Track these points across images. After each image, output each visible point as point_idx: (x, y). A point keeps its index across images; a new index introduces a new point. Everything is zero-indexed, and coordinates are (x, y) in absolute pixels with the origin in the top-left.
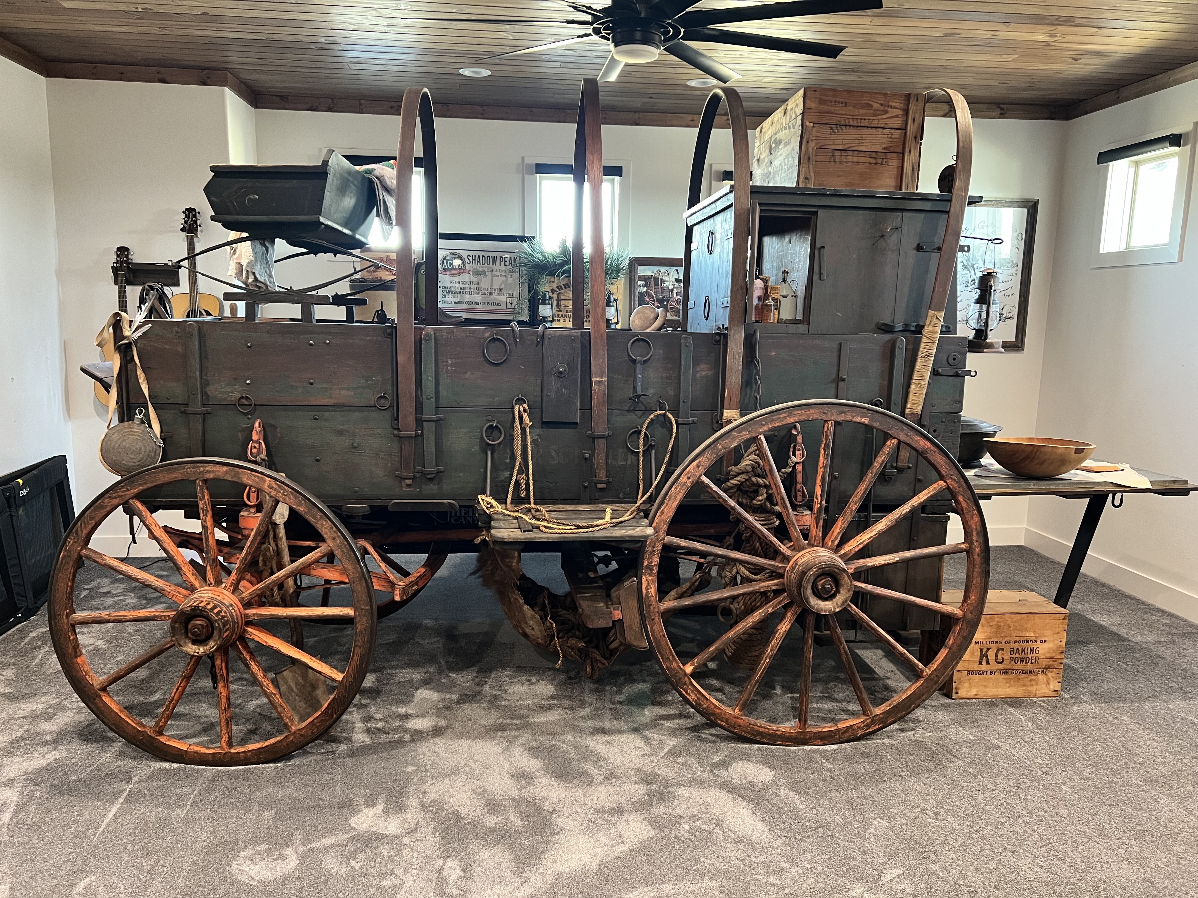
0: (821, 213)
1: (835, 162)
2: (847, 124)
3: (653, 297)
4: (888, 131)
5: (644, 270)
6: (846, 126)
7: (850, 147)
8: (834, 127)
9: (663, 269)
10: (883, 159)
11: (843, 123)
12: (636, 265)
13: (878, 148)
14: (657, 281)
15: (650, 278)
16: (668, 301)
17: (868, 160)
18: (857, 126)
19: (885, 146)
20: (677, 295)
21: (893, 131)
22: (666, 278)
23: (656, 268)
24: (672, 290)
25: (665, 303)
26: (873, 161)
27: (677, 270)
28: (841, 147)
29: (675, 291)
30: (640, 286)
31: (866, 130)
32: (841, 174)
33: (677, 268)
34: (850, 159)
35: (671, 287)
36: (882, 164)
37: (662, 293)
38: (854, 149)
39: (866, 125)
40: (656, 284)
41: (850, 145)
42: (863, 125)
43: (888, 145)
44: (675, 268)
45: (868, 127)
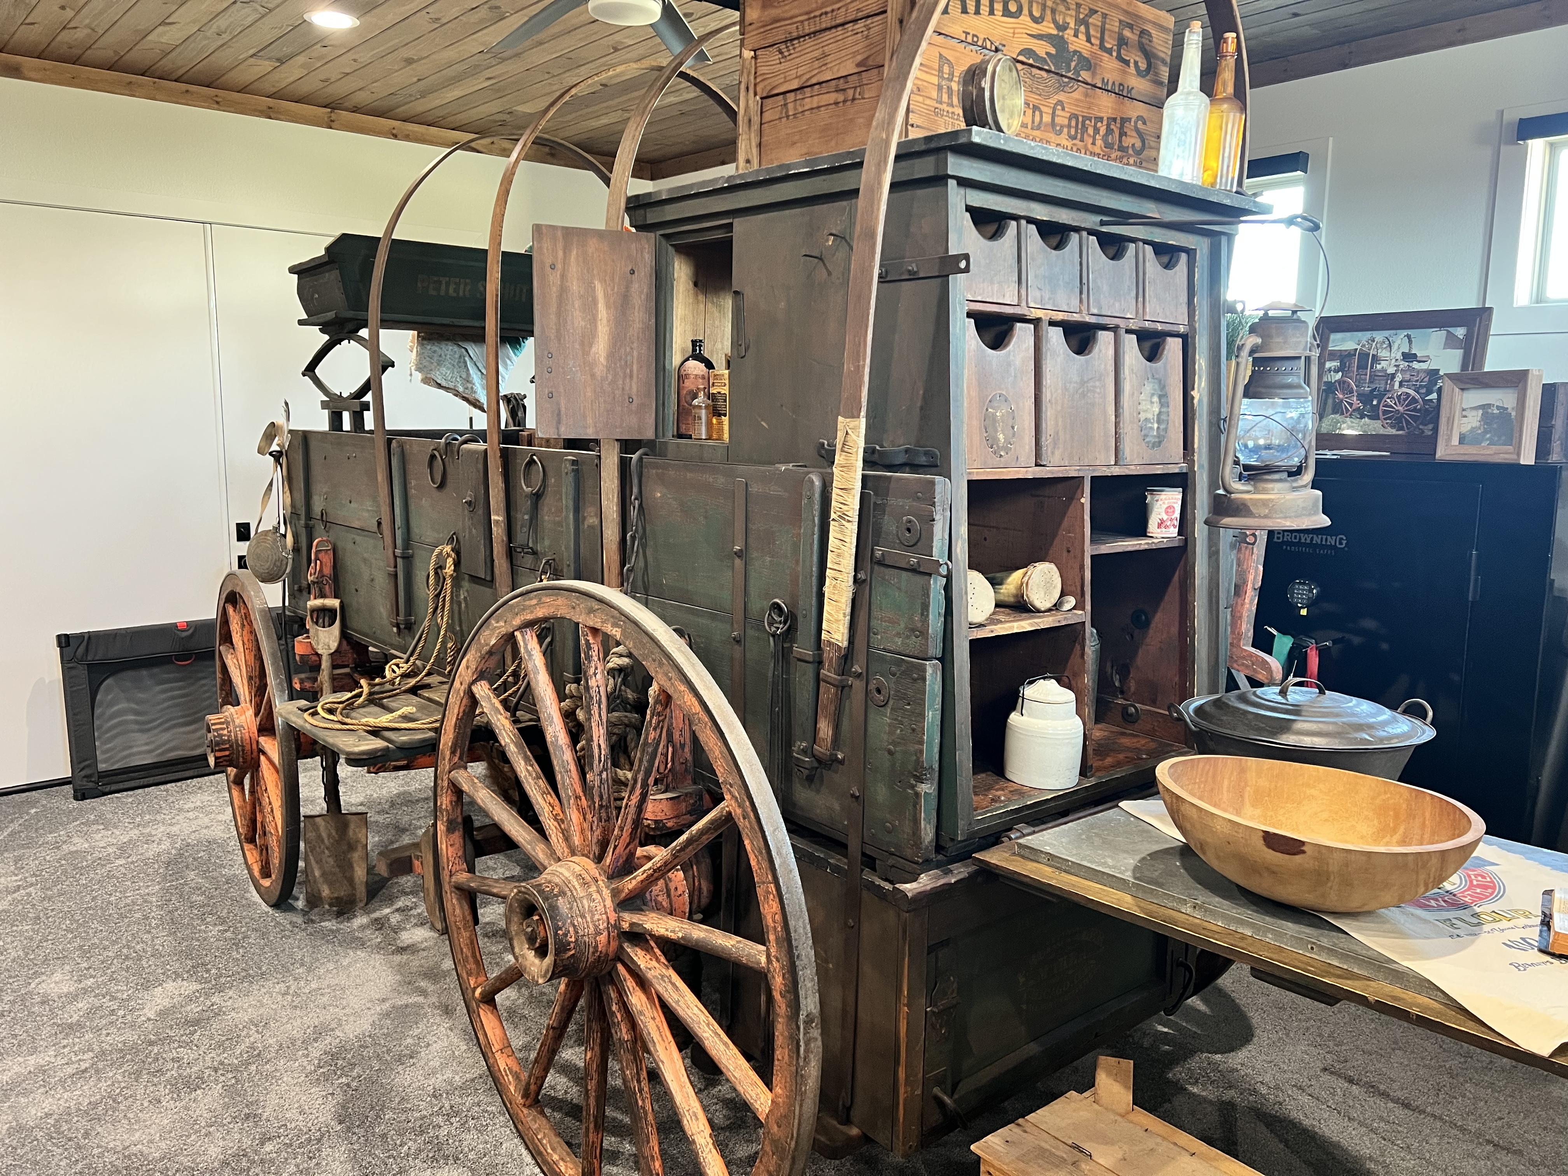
0: (740, 225)
1: (788, 117)
2: (801, 33)
3: (1351, 392)
4: (861, 24)
5: (1343, 340)
6: (798, 38)
7: (808, 80)
8: (783, 46)
9: (1379, 336)
10: (855, 88)
11: (795, 34)
12: (1327, 331)
13: (849, 67)
14: (1365, 360)
15: (1350, 354)
16: (1380, 397)
17: (833, 97)
18: (815, 33)
19: (859, 58)
20: (1401, 385)
21: (869, 21)
22: (1383, 354)
23: (1365, 336)
24: (1393, 376)
25: (1375, 403)
26: (840, 97)
27: (1409, 337)
28: (795, 85)
29: (1399, 377)
30: (1330, 370)
31: (828, 35)
32: (796, 138)
33: (1410, 332)
34: (809, 103)
35: (1391, 370)
36: (854, 99)
37: (1371, 381)
38: (814, 81)
39: (829, 25)
40: (1362, 366)
41: (808, 76)
42: (824, 26)
43: (865, 55)
44: (1405, 332)
45: (830, 28)
